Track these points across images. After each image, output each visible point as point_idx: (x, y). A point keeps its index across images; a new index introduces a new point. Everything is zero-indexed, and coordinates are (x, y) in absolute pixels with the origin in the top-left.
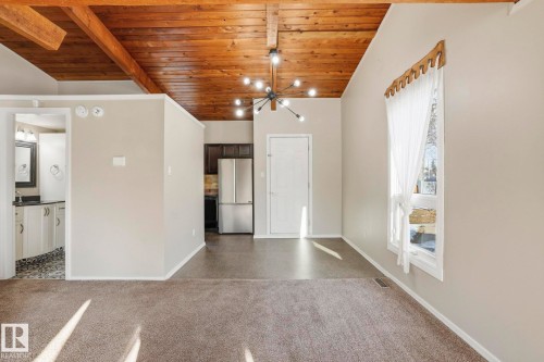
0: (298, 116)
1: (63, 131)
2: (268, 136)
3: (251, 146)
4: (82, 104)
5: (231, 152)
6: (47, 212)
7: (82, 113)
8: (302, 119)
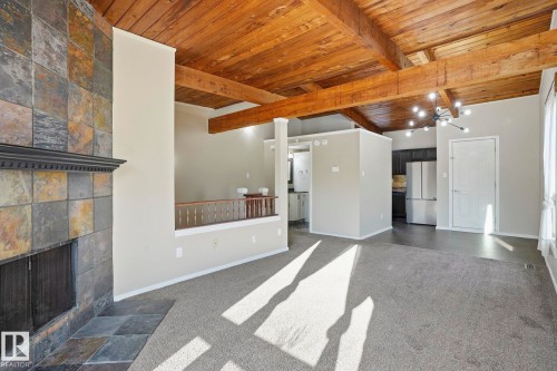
0: (462, 129)
1: (308, 150)
2: (450, 141)
3: (434, 150)
4: (317, 138)
5: (420, 155)
6: (299, 198)
7: (317, 143)
8: (466, 130)
